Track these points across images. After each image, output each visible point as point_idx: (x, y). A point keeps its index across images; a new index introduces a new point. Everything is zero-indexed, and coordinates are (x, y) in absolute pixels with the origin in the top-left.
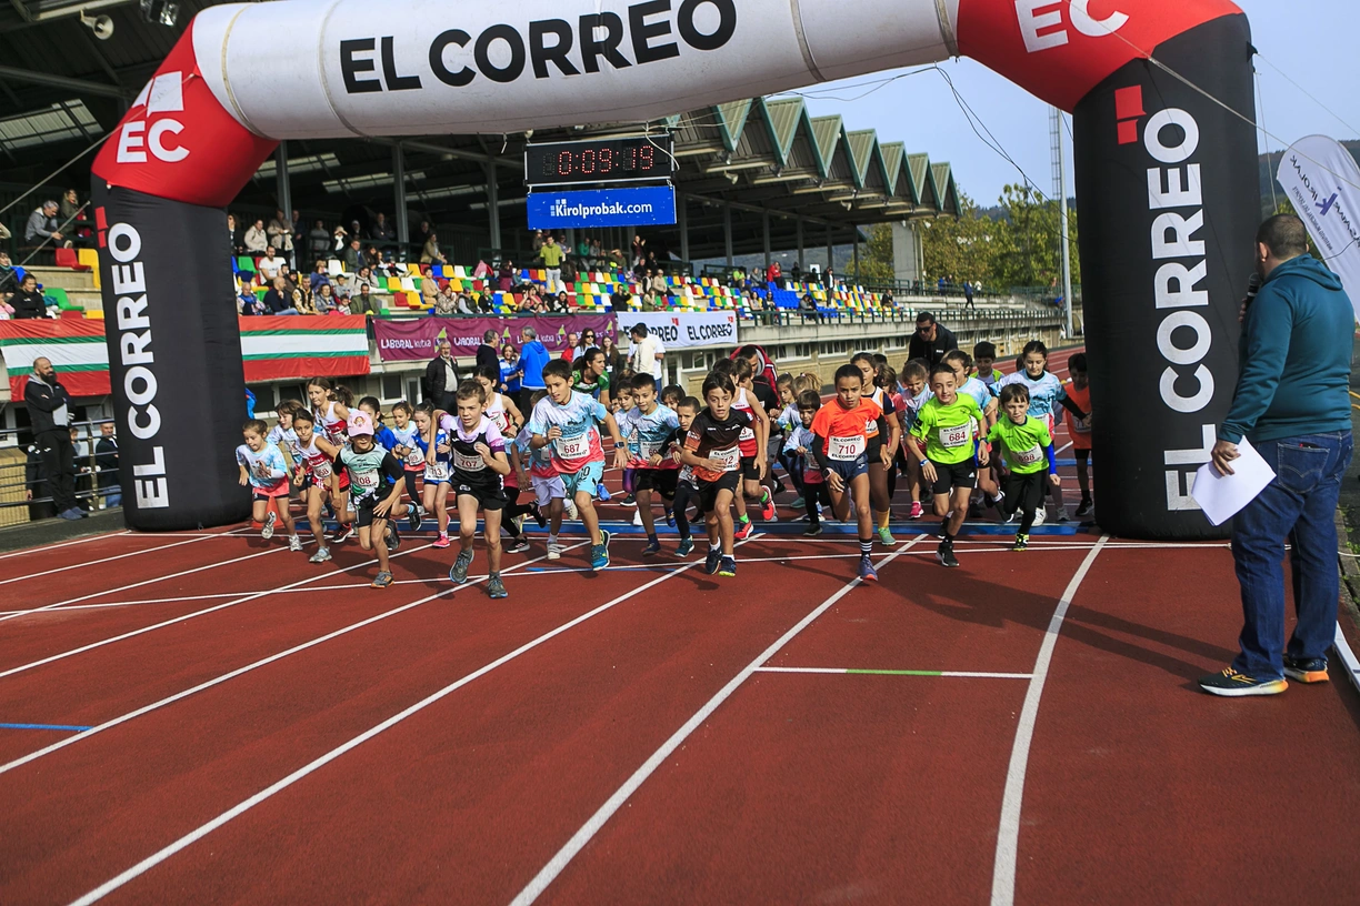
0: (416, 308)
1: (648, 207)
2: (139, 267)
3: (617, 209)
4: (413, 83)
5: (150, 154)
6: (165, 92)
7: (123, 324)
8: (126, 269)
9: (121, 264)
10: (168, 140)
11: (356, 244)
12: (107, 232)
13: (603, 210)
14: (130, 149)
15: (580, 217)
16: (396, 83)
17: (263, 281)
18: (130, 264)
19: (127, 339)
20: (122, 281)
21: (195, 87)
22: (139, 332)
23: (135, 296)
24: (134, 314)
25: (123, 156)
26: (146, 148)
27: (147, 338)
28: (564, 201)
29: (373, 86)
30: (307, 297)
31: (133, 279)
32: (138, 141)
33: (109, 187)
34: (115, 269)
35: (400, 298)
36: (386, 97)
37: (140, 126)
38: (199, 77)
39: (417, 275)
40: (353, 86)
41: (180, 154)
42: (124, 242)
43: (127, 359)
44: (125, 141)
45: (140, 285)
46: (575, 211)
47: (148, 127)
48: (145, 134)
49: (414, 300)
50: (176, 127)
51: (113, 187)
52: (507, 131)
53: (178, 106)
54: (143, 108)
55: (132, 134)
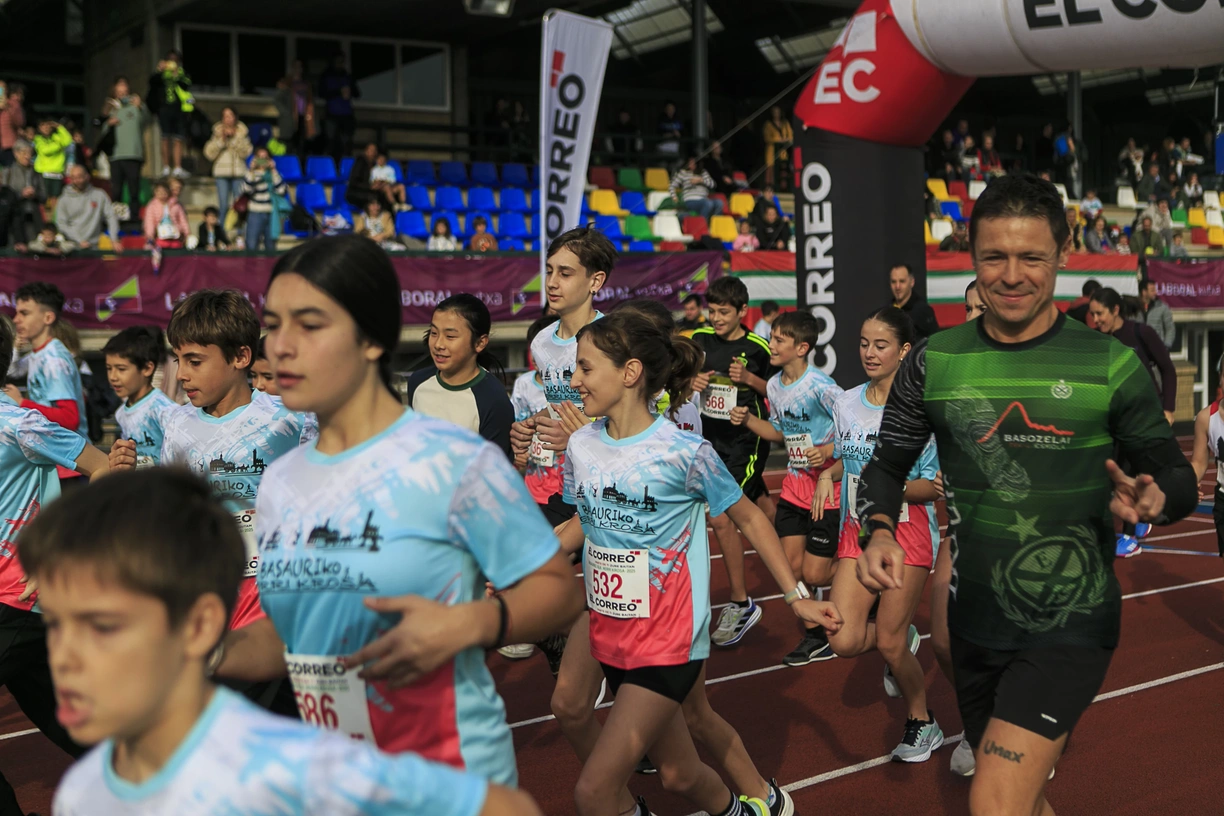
0: (1218, 247)
2: (827, 207)
4: (1093, 16)
5: (844, 96)
6: (860, 33)
7: (810, 263)
8: (816, 209)
9: (811, 204)
10: (861, 81)
11: (1155, 170)
12: (801, 171)
14: (827, 90)
16: (1077, 17)
18: (820, 204)
19: (814, 278)
20: (811, 220)
21: (888, 26)
22: (823, 272)
23: (822, 236)
24: (820, 254)
25: (821, 98)
26: (840, 89)
27: (830, 278)
29: (1054, 21)
31: (821, 219)
32: (834, 82)
33: (805, 127)
34: (806, 209)
35: (1199, 235)
36: (1067, 31)
37: (835, 67)
38: (891, 18)
40: (1034, 22)
41: (872, 93)
42: (815, 183)
43: (810, 299)
44: (824, 81)
45: (827, 226)
47: (843, 68)
48: (839, 75)
49: (1218, 237)
50: (868, 67)
51: (809, 128)
52: (1197, 63)
53: (871, 46)
54: (841, 48)
55: (830, 75)
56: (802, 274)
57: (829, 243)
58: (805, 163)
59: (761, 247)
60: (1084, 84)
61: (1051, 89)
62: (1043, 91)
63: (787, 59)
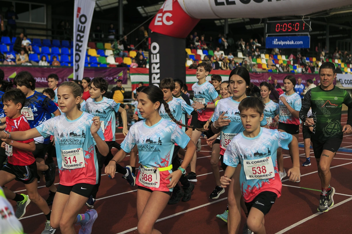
0: (265, 69)
1: (301, 42)
2: (158, 55)
3: (292, 43)
4: (233, 3)
5: (163, 23)
6: (168, 5)
7: (153, 71)
8: (155, 56)
9: (153, 54)
10: (168, 19)
11: (248, 47)
13: (288, 43)
14: (158, 21)
15: (281, 45)
16: (229, 3)
17: (215, 58)
18: (156, 54)
19: (154, 75)
20: (153, 59)
21: (176, 4)
22: (157, 74)
23: (156, 63)
24: (156, 68)
25: (156, 23)
26: (162, 21)
27: (159, 76)
28: (277, 40)
29: (222, 4)
30: (226, 64)
31: (156, 58)
32: (160, 19)
33: (152, 32)
34: (152, 55)
35: (260, 66)
36: (226, 7)
37: (161, 15)
38: (177, 1)
39: (268, 58)
40: (217, 4)
41: (171, 23)
42: (155, 48)
43: (153, 81)
44: (157, 19)
45: (158, 60)
46: (280, 43)
47: (163, 15)
48: (162, 17)
49: (265, 67)
50: (170, 15)
51: (153, 32)
52: (261, 17)
53: (171, 9)
54: (162, 9)
55: (159, 17)
56: (150, 74)
57: (158, 65)
58: (152, 42)
59: (139, 67)
60: (229, 23)
61: (220, 24)
62: (218, 24)
63: (146, 13)
